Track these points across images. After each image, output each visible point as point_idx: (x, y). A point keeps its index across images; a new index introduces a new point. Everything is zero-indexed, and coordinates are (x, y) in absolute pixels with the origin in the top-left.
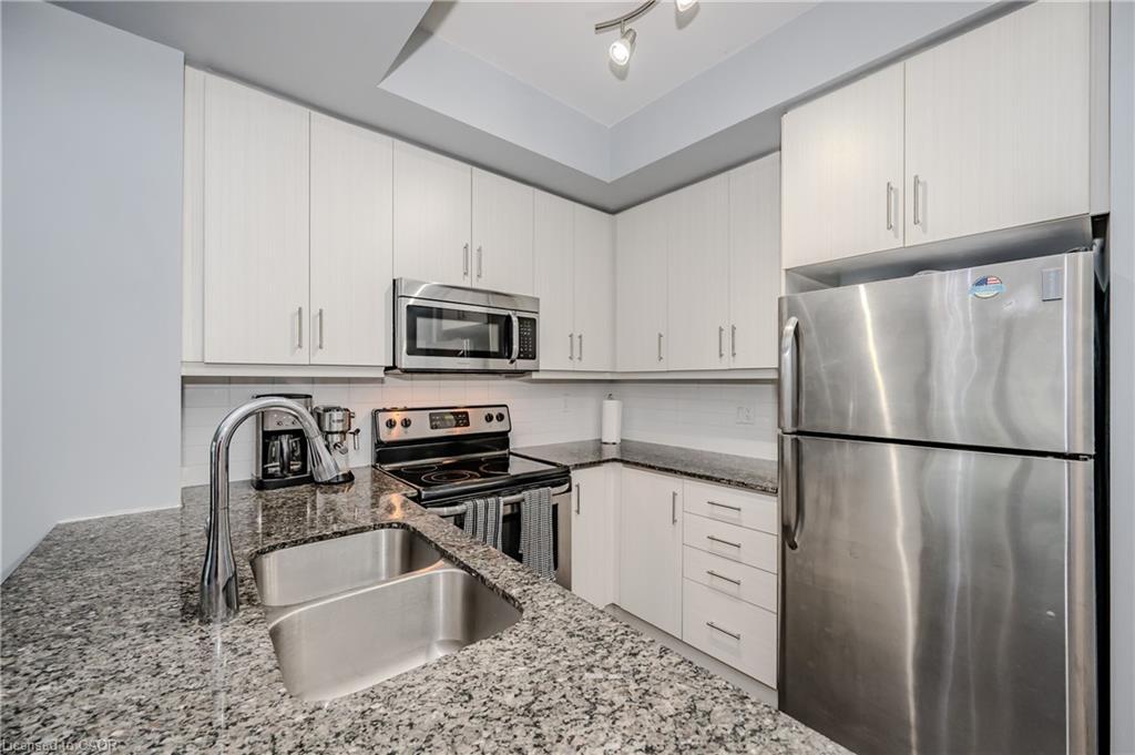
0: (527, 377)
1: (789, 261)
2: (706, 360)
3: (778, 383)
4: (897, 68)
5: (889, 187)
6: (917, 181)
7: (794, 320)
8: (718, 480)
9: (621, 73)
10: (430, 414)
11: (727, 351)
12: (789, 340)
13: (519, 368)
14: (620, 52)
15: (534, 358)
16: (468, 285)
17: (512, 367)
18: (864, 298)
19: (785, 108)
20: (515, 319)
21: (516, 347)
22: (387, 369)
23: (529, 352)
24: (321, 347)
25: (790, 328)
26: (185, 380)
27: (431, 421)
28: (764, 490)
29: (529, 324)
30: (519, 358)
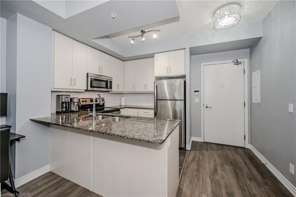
0: (109, 92)
1: (155, 76)
2: (142, 90)
3: (154, 93)
4: (168, 52)
5: (167, 68)
6: (170, 68)
7: (156, 84)
8: (145, 109)
9: (133, 45)
10: (90, 100)
11: (146, 88)
12: (156, 87)
13: (109, 90)
14: (132, 42)
15: (111, 89)
16: (99, 74)
17: (108, 90)
18: (165, 82)
19: (155, 53)
20: (109, 81)
21: (109, 86)
22: (85, 90)
23: (111, 88)
24: (75, 85)
25: (156, 85)
26: (52, 91)
27: (90, 101)
28: (152, 109)
29: (111, 82)
30: (109, 89)
